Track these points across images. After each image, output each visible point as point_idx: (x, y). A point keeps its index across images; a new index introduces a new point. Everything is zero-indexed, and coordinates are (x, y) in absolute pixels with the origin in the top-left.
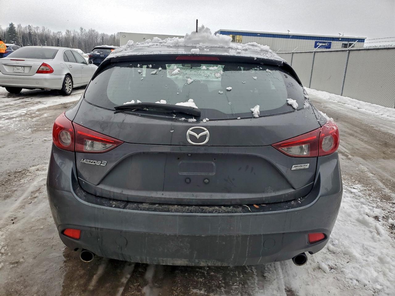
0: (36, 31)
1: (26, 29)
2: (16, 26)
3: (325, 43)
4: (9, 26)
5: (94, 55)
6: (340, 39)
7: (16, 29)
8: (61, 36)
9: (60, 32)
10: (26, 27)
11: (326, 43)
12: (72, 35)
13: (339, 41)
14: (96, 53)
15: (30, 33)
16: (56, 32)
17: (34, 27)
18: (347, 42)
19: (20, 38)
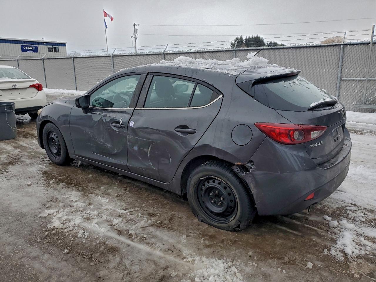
3: (31, 47)
6: (44, 43)
11: (33, 47)
13: (44, 45)
18: (54, 47)
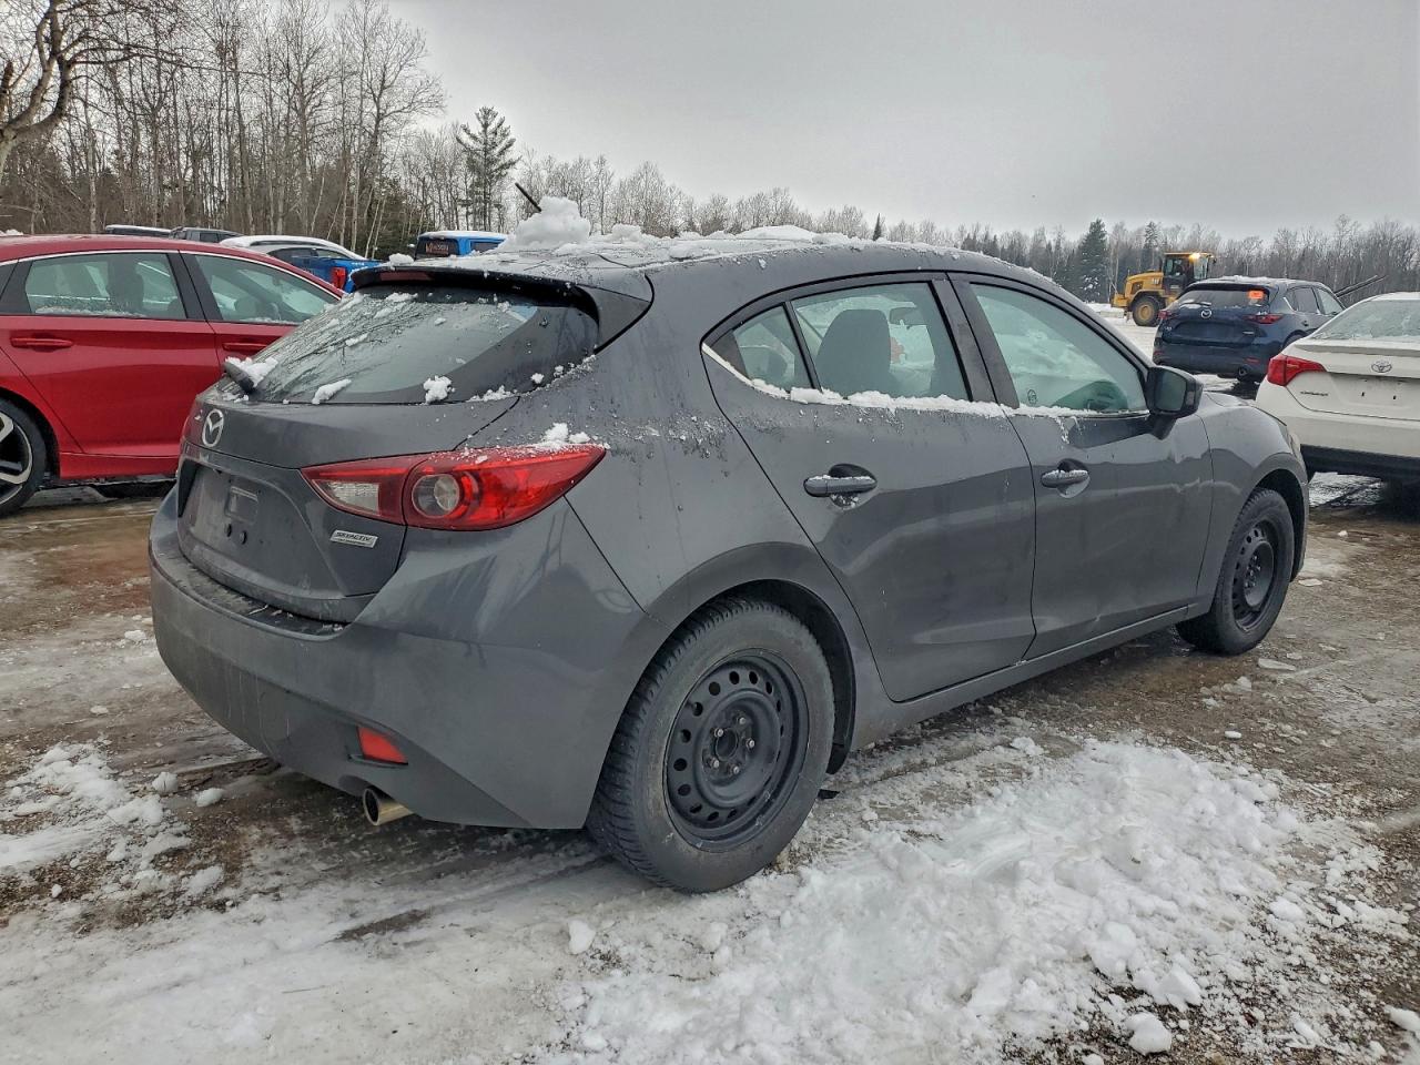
0: (1169, 240)
1: (1138, 238)
2: (1108, 229)
4: (1086, 231)
5: (1179, 312)
7: (1107, 236)
8: (1254, 252)
9: (1254, 239)
10: (1139, 231)
12: (1300, 246)
14: (1187, 306)
15: (1148, 247)
16: (1239, 238)
17: (1164, 227)
19: (1114, 265)
